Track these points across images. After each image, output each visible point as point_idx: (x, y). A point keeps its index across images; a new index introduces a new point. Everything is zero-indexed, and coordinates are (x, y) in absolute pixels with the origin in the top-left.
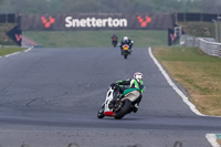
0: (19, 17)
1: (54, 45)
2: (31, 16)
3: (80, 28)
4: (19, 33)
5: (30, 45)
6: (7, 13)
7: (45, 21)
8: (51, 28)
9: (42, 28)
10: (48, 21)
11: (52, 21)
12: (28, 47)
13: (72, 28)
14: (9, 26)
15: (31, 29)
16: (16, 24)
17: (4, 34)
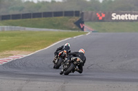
0: (83, 13)
1: (104, 31)
2: (90, 12)
3: (121, 20)
4: (83, 23)
5: (90, 31)
6: (74, 10)
7: (99, 16)
8: (103, 20)
9: (97, 20)
10: (101, 15)
11: (104, 15)
12: (89, 31)
13: (116, 20)
14: (76, 19)
15: (90, 20)
16: (80, 17)
17: (73, 24)
